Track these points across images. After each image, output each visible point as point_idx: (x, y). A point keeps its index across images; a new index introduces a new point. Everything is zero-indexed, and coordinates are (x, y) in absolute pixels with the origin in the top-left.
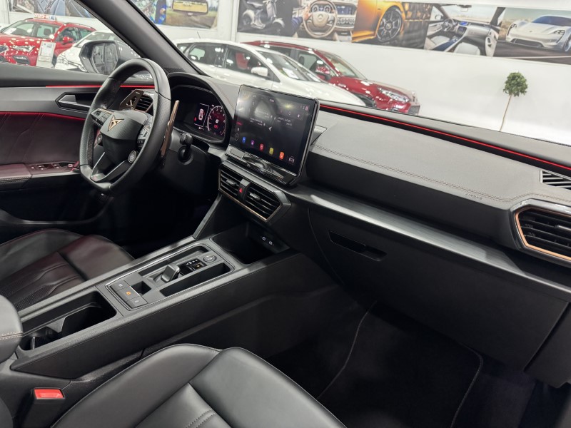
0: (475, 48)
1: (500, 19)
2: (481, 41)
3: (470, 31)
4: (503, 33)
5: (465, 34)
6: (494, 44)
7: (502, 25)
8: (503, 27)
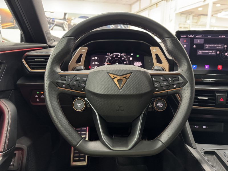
0: (60, 28)
1: (67, 17)
2: (62, 25)
3: (57, 22)
4: (69, 22)
5: (55, 23)
6: (67, 26)
7: (68, 19)
8: (69, 20)
